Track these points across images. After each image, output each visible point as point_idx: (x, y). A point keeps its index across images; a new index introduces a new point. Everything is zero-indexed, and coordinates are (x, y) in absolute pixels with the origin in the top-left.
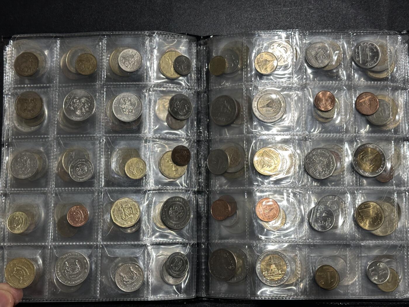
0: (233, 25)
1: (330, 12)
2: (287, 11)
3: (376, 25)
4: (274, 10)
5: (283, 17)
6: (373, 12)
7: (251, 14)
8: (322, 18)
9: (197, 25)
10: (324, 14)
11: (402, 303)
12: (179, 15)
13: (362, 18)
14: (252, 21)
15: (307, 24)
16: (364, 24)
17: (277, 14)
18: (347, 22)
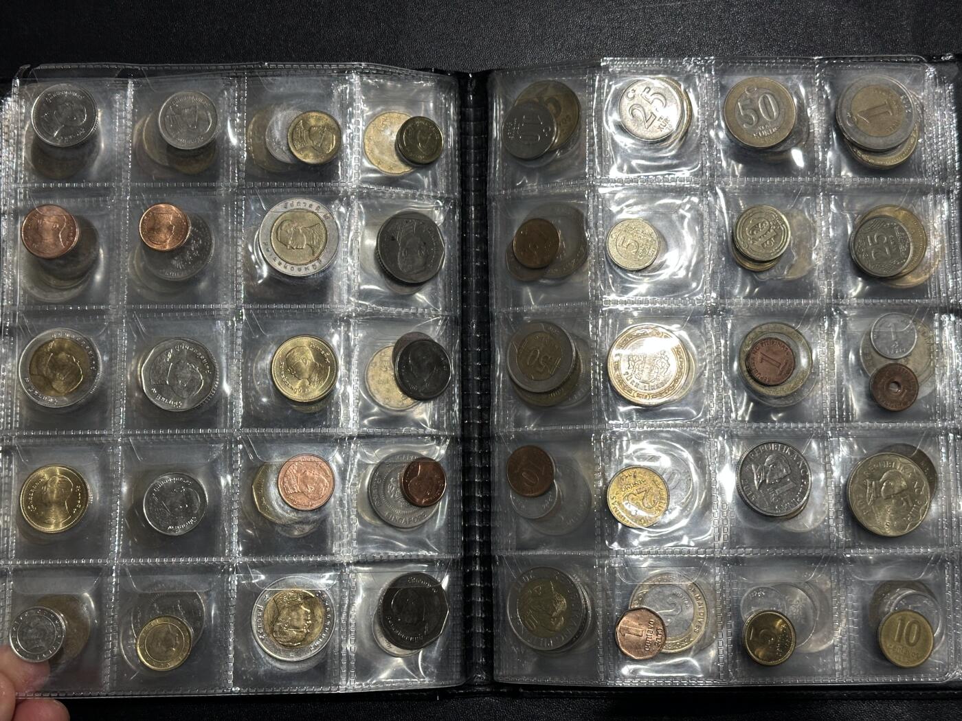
0: (548, 43)
1: (776, 12)
2: (676, 9)
3: (886, 41)
4: (644, 8)
5: (666, 23)
6: (878, 9)
7: (589, 18)
8: (758, 26)
9: (464, 44)
10: (762, 16)
11: (948, 692)
12: (421, 20)
13: (854, 24)
14: (592, 34)
15: (724, 39)
16: (857, 39)
17: (652, 17)
18: (817, 34)
